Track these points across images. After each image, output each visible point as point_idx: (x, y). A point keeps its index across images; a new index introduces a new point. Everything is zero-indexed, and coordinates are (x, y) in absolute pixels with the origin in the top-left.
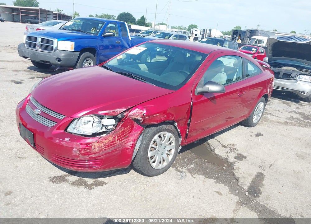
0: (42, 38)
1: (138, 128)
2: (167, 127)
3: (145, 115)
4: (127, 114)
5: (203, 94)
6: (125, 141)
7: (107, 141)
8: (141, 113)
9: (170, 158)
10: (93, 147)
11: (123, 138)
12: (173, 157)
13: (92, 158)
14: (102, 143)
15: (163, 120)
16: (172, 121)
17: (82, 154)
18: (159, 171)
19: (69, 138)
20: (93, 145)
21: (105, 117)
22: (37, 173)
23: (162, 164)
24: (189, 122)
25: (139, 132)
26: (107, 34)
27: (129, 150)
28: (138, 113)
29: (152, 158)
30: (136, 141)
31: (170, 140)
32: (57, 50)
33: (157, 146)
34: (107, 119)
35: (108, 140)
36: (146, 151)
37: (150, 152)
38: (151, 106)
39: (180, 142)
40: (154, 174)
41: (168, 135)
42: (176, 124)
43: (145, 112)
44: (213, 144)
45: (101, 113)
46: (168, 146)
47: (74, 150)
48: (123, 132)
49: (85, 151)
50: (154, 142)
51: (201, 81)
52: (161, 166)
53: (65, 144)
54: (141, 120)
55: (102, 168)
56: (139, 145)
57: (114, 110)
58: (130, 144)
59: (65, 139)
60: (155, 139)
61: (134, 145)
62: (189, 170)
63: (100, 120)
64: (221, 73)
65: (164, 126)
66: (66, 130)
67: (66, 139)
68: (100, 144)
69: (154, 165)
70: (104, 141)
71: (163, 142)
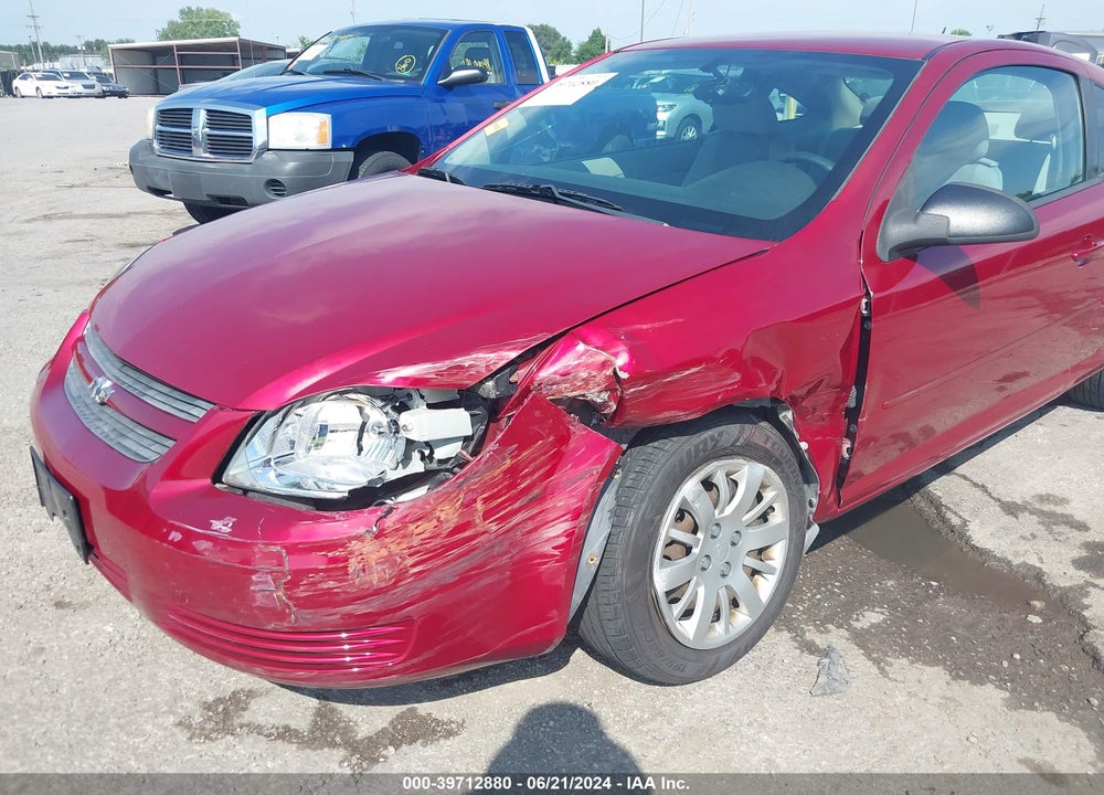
0: (208, 111)
1: (595, 448)
2: (741, 432)
3: (624, 375)
4: (530, 377)
5: (916, 256)
6: (525, 521)
7: (427, 527)
8: (604, 365)
9: (766, 587)
10: (353, 565)
11: (517, 505)
12: (780, 582)
13: (352, 621)
14: (404, 536)
15: (723, 400)
16: (767, 404)
17: (302, 603)
18: (714, 657)
19: (231, 521)
20: (351, 553)
21: (416, 396)
22: (124, 685)
23: (728, 623)
24: (852, 403)
25: (600, 468)
26: (457, 75)
27: (553, 565)
28: (587, 366)
29: (673, 596)
30: (583, 517)
31: (759, 498)
32: (269, 150)
33: (695, 531)
34: (430, 406)
35: (435, 522)
36: (641, 563)
37: (662, 566)
38: (656, 325)
39: (811, 505)
40: (688, 673)
41: (750, 473)
42: (787, 416)
43: (622, 360)
44: (957, 499)
45: (389, 377)
46: (750, 531)
47: (258, 583)
48: (513, 472)
49: (314, 584)
50: (681, 514)
51: (902, 185)
52: (720, 633)
53: (211, 552)
54: (605, 404)
55: (413, 666)
56: (606, 534)
57: (458, 360)
58: (556, 531)
59: (208, 526)
60: (684, 501)
61: (578, 540)
62: (861, 639)
63: (394, 415)
64: (975, 161)
65: (730, 432)
66: (217, 478)
67: (217, 525)
68: (395, 546)
69: (688, 629)
70: (412, 527)
71: (729, 510)
